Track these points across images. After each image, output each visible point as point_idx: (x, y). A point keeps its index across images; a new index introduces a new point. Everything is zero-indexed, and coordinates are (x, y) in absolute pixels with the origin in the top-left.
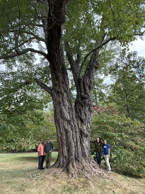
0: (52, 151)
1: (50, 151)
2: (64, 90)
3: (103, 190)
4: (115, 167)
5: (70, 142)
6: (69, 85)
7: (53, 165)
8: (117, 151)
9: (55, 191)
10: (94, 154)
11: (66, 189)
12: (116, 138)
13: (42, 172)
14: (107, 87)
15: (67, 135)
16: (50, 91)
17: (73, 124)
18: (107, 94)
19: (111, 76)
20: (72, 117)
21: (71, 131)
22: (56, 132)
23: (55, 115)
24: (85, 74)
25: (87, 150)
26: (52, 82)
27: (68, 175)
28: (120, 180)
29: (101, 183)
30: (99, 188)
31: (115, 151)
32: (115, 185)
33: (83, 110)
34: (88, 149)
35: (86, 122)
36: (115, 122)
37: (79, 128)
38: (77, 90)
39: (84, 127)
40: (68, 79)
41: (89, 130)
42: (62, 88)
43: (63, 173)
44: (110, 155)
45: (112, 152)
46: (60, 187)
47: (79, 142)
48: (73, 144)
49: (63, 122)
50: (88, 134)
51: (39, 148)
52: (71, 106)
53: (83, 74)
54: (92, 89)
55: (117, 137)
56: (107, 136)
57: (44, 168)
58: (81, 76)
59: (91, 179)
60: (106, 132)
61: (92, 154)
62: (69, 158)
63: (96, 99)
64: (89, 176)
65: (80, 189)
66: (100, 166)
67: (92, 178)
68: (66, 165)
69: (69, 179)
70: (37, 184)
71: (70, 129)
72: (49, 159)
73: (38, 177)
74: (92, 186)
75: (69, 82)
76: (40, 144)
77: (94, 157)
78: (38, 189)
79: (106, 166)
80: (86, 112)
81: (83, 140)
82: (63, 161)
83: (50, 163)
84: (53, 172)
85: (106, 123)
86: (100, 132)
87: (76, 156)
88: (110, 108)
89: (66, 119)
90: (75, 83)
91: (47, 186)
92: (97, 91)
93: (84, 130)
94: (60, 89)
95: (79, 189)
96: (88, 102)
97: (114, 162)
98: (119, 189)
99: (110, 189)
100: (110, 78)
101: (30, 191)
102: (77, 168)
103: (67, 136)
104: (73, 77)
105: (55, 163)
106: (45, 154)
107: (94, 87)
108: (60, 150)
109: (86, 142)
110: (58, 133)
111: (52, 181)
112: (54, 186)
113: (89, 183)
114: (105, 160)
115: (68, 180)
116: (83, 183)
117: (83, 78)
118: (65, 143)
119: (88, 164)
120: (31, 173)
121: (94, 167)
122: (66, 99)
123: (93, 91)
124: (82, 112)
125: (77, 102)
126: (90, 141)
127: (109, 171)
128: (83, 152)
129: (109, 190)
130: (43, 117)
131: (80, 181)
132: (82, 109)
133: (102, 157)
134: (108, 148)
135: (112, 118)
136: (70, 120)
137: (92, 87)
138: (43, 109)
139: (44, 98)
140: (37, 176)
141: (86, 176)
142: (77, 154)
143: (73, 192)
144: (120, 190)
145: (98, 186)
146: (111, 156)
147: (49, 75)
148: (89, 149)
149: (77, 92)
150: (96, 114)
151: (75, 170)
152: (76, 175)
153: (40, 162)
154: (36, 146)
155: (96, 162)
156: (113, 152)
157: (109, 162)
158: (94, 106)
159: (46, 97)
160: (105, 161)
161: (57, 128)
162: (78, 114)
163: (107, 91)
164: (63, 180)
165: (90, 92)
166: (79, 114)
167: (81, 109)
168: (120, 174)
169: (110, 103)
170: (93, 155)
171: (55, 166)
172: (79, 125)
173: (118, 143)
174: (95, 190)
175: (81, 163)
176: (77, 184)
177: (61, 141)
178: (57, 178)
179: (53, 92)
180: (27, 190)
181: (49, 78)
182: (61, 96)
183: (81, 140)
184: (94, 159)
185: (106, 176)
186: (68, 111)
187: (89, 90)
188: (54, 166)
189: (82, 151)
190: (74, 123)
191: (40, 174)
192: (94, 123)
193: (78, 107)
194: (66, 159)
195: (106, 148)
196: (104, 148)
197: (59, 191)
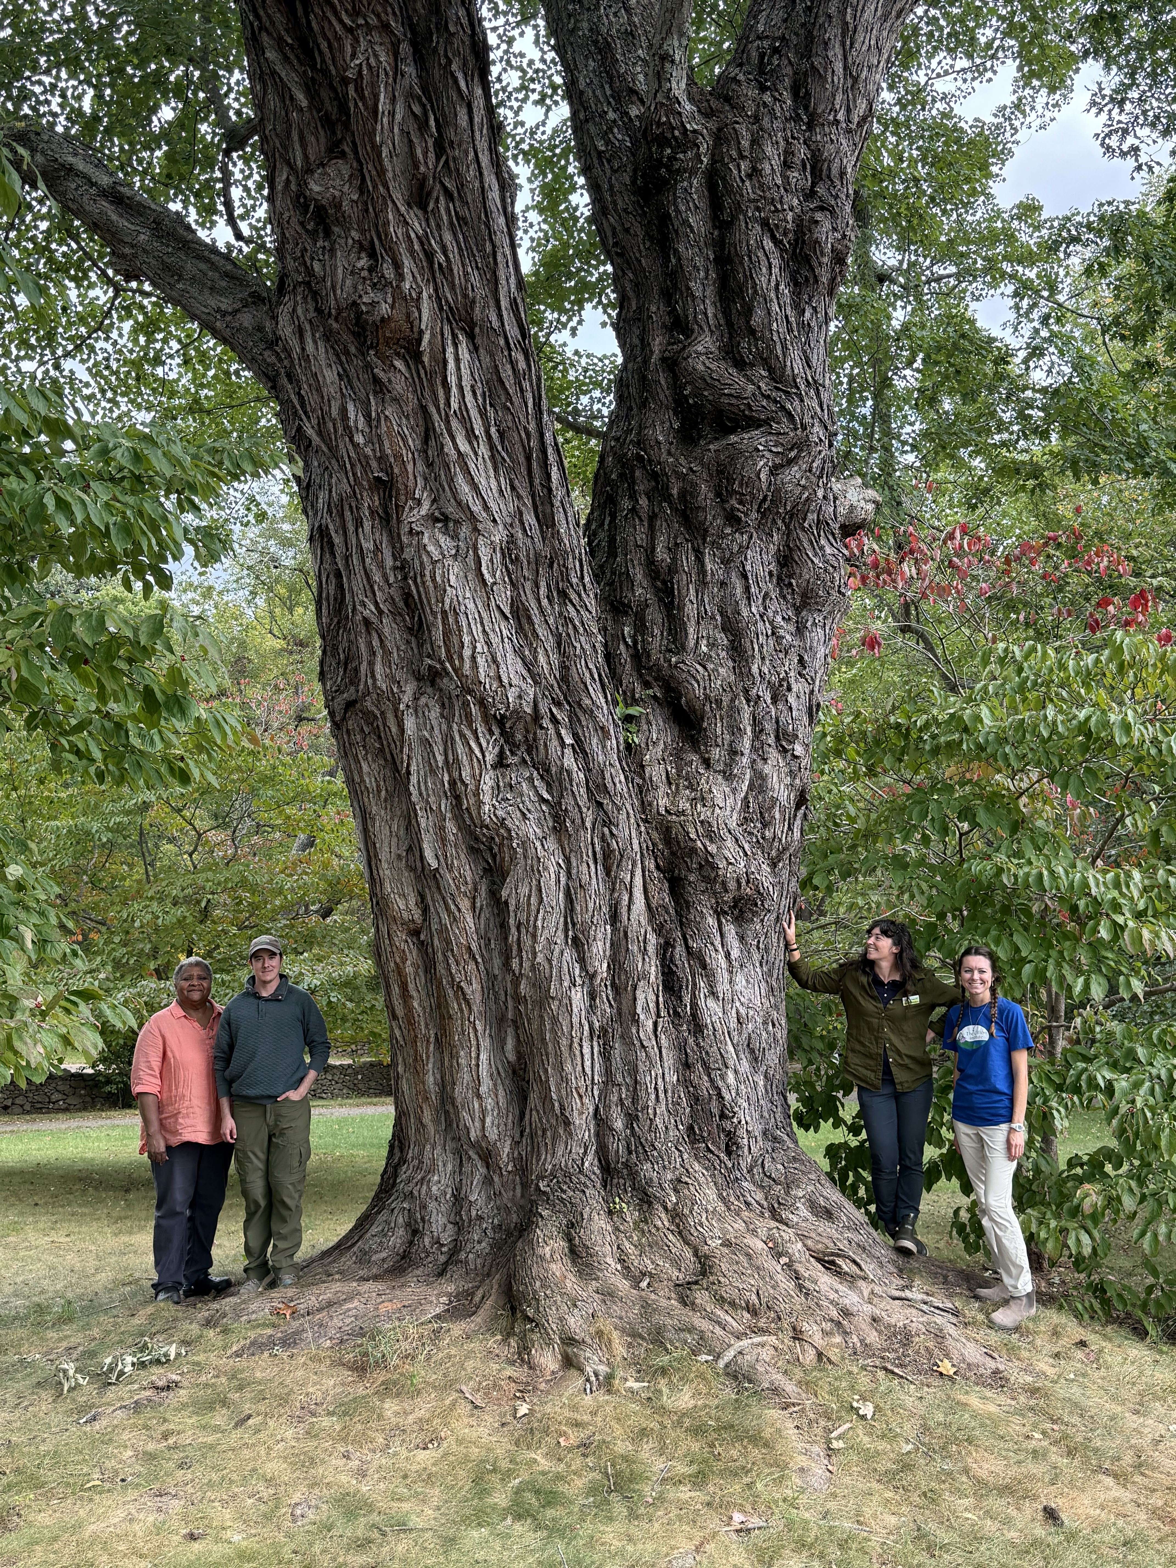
0: (314, 1094)
1: (294, 1095)
2: (438, 297)
3: (931, 1497)
4: (1079, 1262)
5: (541, 985)
6: (511, 220)
7: (341, 1247)
8: (1122, 1083)
9: (375, 1518)
10: (831, 1111)
11: (500, 1498)
12: (1118, 929)
13: (208, 1323)
14: (1051, 247)
15: (494, 895)
16: (246, 319)
17: (569, 761)
18: (1036, 352)
19: (1114, 79)
20: (564, 678)
21: (551, 844)
22: (356, 863)
23: (330, 649)
24: (739, 58)
25: (745, 1066)
26: (270, 179)
27: (524, 1349)
28: (1129, 1394)
29: (910, 1429)
30: (889, 1478)
31: (1092, 1084)
32: (1070, 1453)
33: (702, 583)
34: (755, 1061)
35: (735, 730)
36: (1127, 728)
37: (644, 806)
38: (622, 302)
39: (719, 790)
40: (496, 129)
41: (780, 829)
42: (408, 264)
43: (457, 1328)
44: (1031, 1128)
45: (1059, 1088)
46: (429, 1479)
47: (645, 976)
48: (578, 997)
49: (448, 741)
50: (765, 876)
51: (156, 1061)
52: (546, 522)
53: (716, 57)
54: (831, 292)
55: (1139, 915)
56: (1006, 910)
57: (224, 1288)
58: (679, 87)
59: (790, 1388)
60: (1001, 858)
61: (807, 1121)
62: (522, 1169)
63: (888, 433)
64: (766, 1354)
65: (661, 1499)
66: (905, 1252)
67: (806, 1385)
68: (497, 1246)
69: (525, 1390)
70: (151, 1457)
71: (532, 829)
72: (286, 1180)
73: (158, 1376)
74: (802, 1461)
75: (508, 186)
76: (152, 1008)
77: (832, 1151)
78: (176, 1506)
79: (972, 1248)
80: (749, 612)
81: (699, 959)
82: (459, 1200)
83: (298, 1231)
84: (338, 1322)
85: (1002, 740)
86: (922, 861)
87: (617, 1147)
88: (1073, 554)
89: (481, 703)
90: (597, 200)
91: (272, 1467)
92: (899, 316)
93: (711, 835)
94: (380, 285)
95: (649, 1492)
96: (774, 470)
97: (1075, 1211)
98: (1117, 1492)
99: (1005, 1490)
100: (1097, 123)
101: (79, 1526)
102: (626, 1269)
103: (499, 906)
104: (563, 111)
105: (363, 1223)
106: (229, 1124)
107: (865, 261)
108: (418, 1072)
109: (740, 979)
110: (385, 871)
111: (326, 1422)
112: (362, 1473)
113: (767, 1433)
114: (967, 1188)
115: (523, 1409)
116: (698, 1431)
117: (708, 114)
118: (474, 990)
119: (766, 1225)
120: (73, 1335)
121: (828, 1262)
122: (471, 435)
123: (847, 309)
124: (691, 610)
125: (627, 477)
126: (793, 968)
127: (1006, 1302)
128: (695, 1099)
129: (997, 1503)
130: (175, 675)
131: (663, 1410)
132: (687, 561)
133: (930, 1153)
134: (1011, 1046)
135: (1088, 678)
136: (536, 717)
137: (839, 259)
138: (171, 566)
139: (169, 414)
140: (142, 1365)
141: (729, 1355)
142: (631, 1118)
143: (586, 1529)
144: (1126, 1495)
145: (869, 1457)
146: (1047, 1141)
147: (210, 82)
148: (772, 1058)
149: (622, 328)
150: (878, 627)
151: (608, 1294)
152: (620, 1349)
153: (173, 1214)
154: (105, 1030)
155: (859, 1204)
156: (1076, 1090)
157: (1020, 1207)
158: (850, 529)
159: (195, 407)
160: (965, 1201)
161: (364, 817)
162: (641, 627)
163: (1044, 307)
164: (464, 1408)
165: (806, 328)
166: (657, 639)
167: (673, 569)
168: (1140, 1333)
169: (1067, 485)
170: (826, 1126)
171: (364, 1258)
172: (656, 773)
173: (1138, 987)
174: (832, 1505)
175: (675, 1215)
176: (622, 1447)
177: (429, 965)
178: (387, 1390)
179: (286, 330)
180: (43, 1519)
181: (222, 119)
182: (399, 386)
183: (679, 950)
184: (838, 1178)
185: (973, 1353)
186: (503, 597)
187: (796, 294)
188: (347, 1261)
189: (685, 1082)
190: (580, 749)
191: (185, 1343)
192: (850, 751)
193: (641, 537)
194: (488, 1181)
195: (980, 1050)
196: (954, 1046)
197: (415, 1521)
